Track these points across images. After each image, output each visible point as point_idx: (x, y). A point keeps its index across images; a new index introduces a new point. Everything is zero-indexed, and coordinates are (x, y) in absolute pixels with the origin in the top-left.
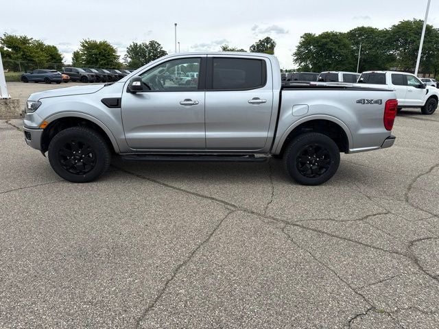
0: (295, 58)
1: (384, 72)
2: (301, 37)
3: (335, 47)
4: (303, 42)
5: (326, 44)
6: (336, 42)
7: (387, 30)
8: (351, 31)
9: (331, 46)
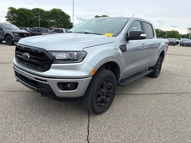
0: (7, 19)
1: (62, 29)
2: (8, 9)
3: (28, 16)
4: (10, 11)
5: (23, 14)
6: (28, 14)
7: (48, 11)
8: (33, 9)
9: (25, 15)
